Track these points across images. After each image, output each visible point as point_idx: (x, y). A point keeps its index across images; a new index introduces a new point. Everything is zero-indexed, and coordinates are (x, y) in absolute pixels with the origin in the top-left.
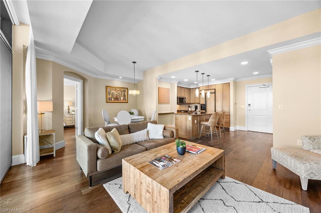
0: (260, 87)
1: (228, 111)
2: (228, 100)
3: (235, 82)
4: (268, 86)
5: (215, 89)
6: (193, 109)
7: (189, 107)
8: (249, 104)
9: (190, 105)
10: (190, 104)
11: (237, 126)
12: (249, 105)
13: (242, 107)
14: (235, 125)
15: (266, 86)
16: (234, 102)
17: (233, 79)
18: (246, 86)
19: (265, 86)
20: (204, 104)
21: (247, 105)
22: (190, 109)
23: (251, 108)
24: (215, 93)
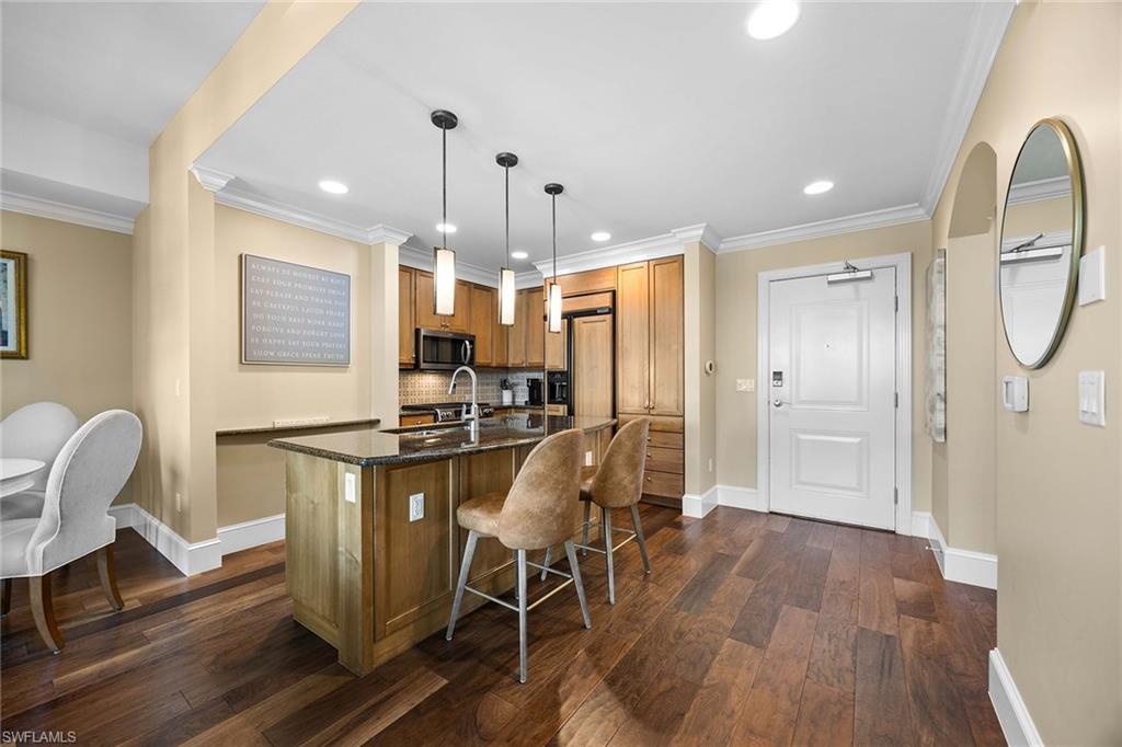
0: (830, 283)
1: (674, 410)
2: (674, 347)
3: (711, 258)
4: (868, 274)
5: (614, 293)
6: (523, 397)
7: (505, 385)
8: (775, 373)
9: (512, 379)
10: (505, 369)
11: (718, 486)
12: (778, 375)
13: (744, 385)
14: (710, 480)
15: (859, 275)
16: (702, 362)
17: (697, 232)
18: (764, 276)
19: (852, 275)
20: (562, 373)
21: (764, 374)
22: (507, 398)
23: (785, 390)
24: (613, 311)
